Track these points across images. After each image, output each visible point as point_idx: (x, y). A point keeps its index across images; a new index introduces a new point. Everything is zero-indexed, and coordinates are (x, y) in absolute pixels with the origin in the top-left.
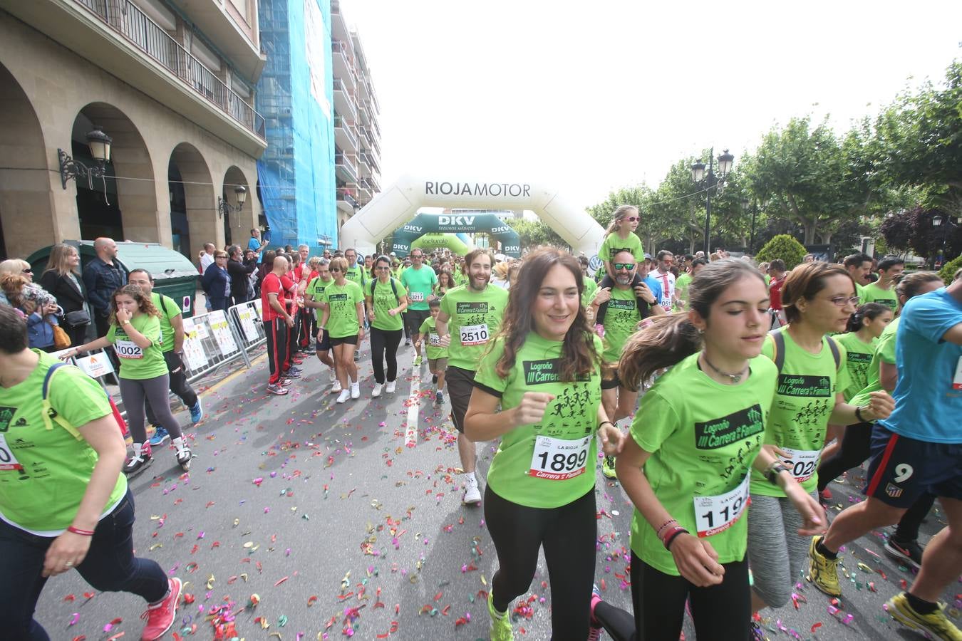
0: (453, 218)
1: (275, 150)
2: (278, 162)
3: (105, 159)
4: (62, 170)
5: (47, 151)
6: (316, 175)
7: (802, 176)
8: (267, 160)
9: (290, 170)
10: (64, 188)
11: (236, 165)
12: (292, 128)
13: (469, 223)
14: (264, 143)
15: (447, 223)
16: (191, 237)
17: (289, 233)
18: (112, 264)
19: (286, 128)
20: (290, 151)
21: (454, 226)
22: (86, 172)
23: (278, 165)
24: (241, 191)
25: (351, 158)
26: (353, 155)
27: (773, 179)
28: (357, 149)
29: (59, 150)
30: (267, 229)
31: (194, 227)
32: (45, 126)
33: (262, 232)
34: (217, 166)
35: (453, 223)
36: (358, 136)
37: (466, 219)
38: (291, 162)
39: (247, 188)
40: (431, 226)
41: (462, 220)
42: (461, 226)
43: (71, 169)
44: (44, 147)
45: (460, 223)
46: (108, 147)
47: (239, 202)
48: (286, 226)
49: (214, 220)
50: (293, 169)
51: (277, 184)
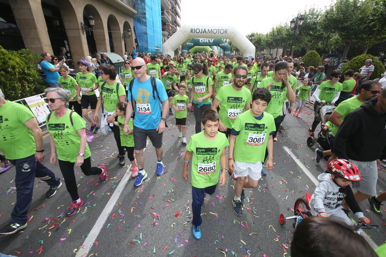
0: (205, 40)
1: (139, 13)
2: (140, 18)
3: (93, 25)
4: (82, 29)
5: (79, 23)
6: (154, 22)
7: (345, 23)
8: (137, 17)
9: (145, 21)
10: (83, 35)
11: (127, 21)
12: (145, 4)
13: (211, 42)
14: (136, 12)
15: (203, 42)
16: (114, 48)
17: (145, 45)
18: (106, 59)
19: (143, 4)
20: (145, 14)
21: (205, 43)
22: (88, 29)
23: (140, 19)
24: (129, 31)
25: (168, 12)
26: (168, 11)
27: (332, 25)
28: (170, 8)
29: (81, 22)
30: (138, 44)
31: (115, 44)
32: (77, 15)
33: (136, 45)
34: (121, 21)
35: (205, 42)
36: (171, 1)
37: (210, 40)
38: (145, 18)
39: (131, 29)
40: (197, 43)
41: (209, 41)
42: (208, 43)
43: (84, 28)
44: (78, 22)
45: (208, 42)
46: (94, 21)
47: (129, 35)
48: (144, 43)
49: (121, 42)
50: (146, 21)
51: (141, 26)
